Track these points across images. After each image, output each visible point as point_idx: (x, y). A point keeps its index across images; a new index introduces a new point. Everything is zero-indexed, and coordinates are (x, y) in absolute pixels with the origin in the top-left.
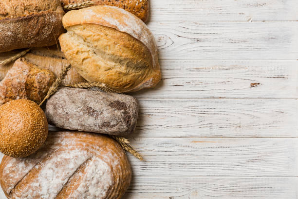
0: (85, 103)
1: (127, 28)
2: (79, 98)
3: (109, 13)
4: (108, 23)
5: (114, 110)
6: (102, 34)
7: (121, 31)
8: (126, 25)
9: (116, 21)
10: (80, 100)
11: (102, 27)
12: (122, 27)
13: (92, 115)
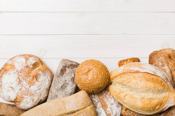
0: (58, 90)
1: (145, 70)
2: (54, 93)
3: (133, 65)
4: (134, 70)
5: (66, 73)
6: (132, 77)
7: (142, 72)
8: (145, 69)
9: (138, 68)
10: (56, 92)
11: (130, 74)
12: (142, 70)
13: (66, 86)
